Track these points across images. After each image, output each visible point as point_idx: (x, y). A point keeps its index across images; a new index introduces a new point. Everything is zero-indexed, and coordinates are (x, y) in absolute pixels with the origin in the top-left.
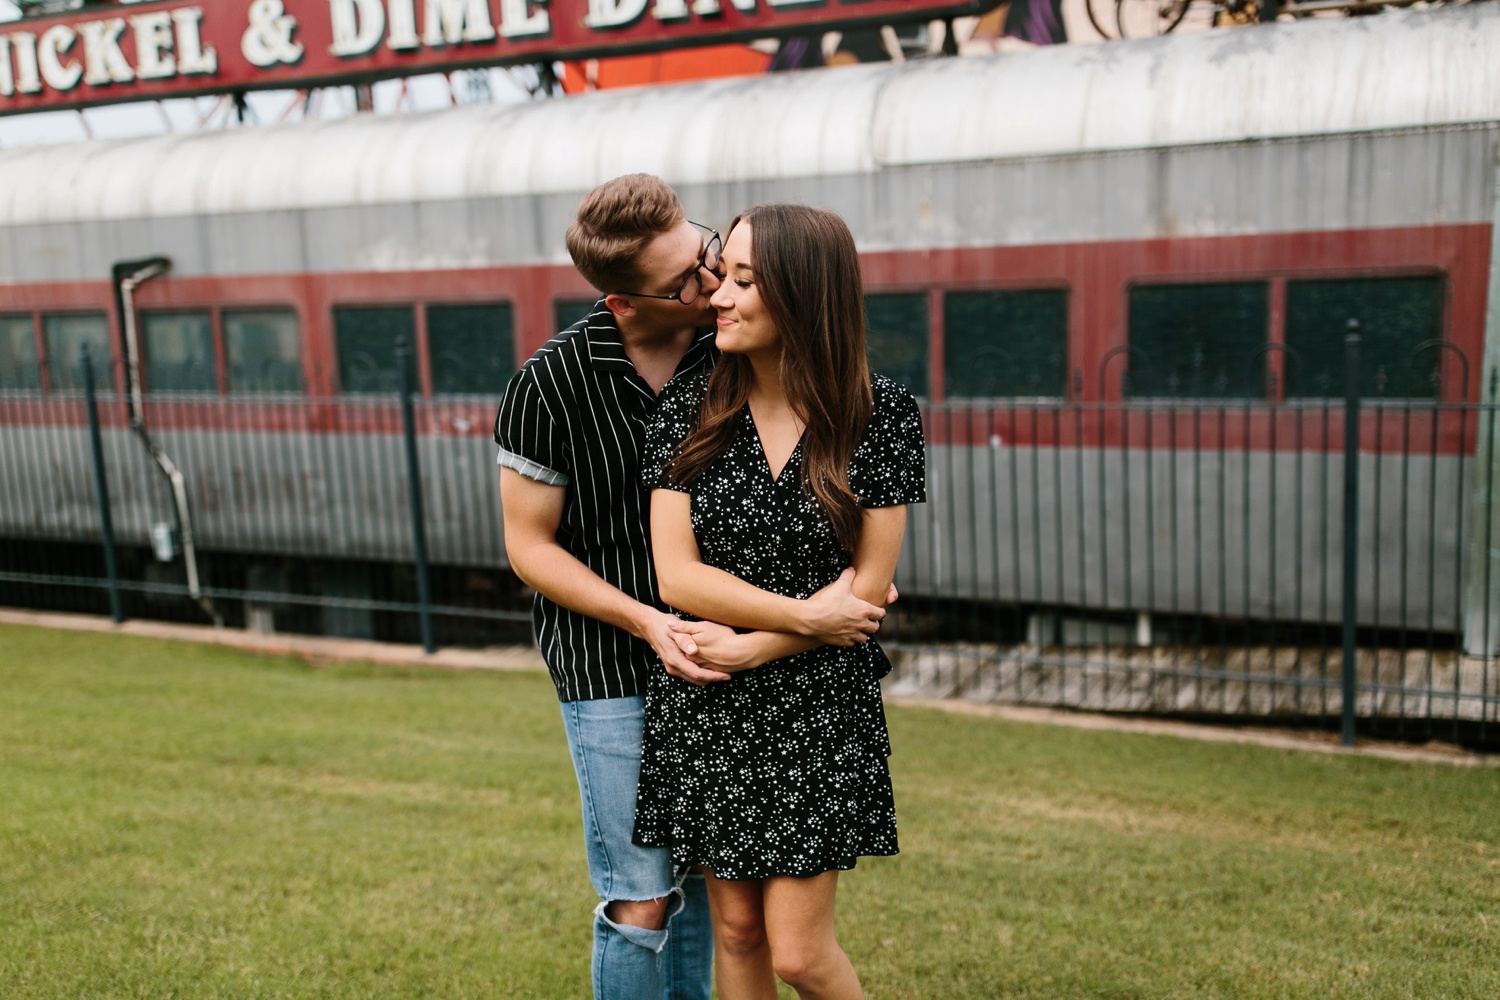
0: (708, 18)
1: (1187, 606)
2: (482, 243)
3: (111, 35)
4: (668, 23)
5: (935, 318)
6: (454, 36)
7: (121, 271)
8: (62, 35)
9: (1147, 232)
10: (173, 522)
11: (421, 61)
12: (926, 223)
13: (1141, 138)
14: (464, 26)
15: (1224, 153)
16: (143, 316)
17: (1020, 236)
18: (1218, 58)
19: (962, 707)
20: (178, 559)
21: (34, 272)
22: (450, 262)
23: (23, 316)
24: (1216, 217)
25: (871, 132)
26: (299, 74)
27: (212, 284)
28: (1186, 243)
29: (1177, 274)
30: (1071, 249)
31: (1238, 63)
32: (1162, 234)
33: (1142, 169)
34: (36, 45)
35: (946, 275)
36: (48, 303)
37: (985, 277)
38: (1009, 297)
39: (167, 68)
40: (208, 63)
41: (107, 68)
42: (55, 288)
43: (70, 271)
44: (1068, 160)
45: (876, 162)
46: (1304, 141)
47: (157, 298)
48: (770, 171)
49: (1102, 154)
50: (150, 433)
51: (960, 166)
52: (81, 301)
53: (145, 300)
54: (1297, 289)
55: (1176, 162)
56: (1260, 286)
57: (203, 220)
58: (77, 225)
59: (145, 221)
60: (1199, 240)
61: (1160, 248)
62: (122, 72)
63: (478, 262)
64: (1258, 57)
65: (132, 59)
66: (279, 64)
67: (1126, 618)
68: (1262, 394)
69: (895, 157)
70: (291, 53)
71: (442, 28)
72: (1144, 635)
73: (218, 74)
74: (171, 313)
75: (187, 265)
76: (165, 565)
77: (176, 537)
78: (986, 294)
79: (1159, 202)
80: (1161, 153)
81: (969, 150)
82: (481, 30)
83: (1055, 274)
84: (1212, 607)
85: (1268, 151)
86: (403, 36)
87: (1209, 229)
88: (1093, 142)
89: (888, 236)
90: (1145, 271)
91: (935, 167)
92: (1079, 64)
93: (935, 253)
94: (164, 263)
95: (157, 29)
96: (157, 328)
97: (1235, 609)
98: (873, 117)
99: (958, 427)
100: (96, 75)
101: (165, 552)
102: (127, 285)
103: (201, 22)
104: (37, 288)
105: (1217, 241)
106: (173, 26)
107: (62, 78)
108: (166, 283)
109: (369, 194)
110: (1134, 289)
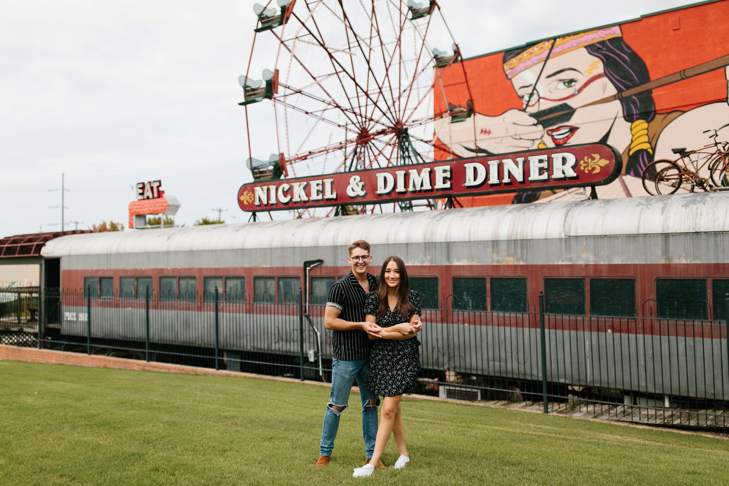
0: (506, 184)
1: (684, 394)
2: (429, 258)
3: (302, 186)
4: (493, 185)
5: (587, 288)
6: (418, 188)
7: (307, 264)
8: (286, 186)
9: (663, 262)
10: (316, 350)
11: (407, 196)
12: (584, 256)
13: (659, 230)
14: (422, 185)
15: (688, 236)
16: (312, 279)
17: (617, 261)
18: (686, 206)
19: (597, 420)
20: (316, 362)
21: (277, 264)
22: (417, 264)
23: (272, 278)
24: (686, 258)
25: (564, 226)
26: (364, 200)
27: (336, 269)
28: (676, 265)
29: (673, 276)
30: (636, 266)
31: (693, 207)
32: (668, 263)
33: (660, 241)
34: (277, 189)
35: (591, 273)
36: (281, 274)
37: (605, 274)
38: (613, 281)
39: (320, 197)
40: (334, 196)
41: (300, 197)
42: (283, 268)
43: (289, 264)
44: (633, 237)
45: (566, 235)
46: (716, 234)
47: (318, 273)
48: (530, 237)
49: (645, 235)
50: (311, 318)
51: (595, 237)
52: (292, 273)
53: (313, 274)
54: (716, 282)
55: (671, 239)
56: (703, 281)
57: (335, 248)
58: (293, 248)
59: (316, 248)
60: (680, 264)
61: (667, 267)
62: (305, 198)
63: (427, 264)
64: (700, 205)
65: (308, 194)
66: (358, 196)
67: (660, 398)
68: (706, 318)
69: (573, 234)
70: (362, 193)
71: (414, 186)
72: (667, 404)
73: (336, 199)
74: (322, 278)
75: (328, 263)
76: (312, 363)
77: (316, 354)
78: (606, 280)
79: (666, 252)
80: (666, 236)
81: (598, 232)
82: (427, 186)
83: (630, 274)
84: (692, 394)
85: (704, 236)
86: (401, 188)
87: (684, 261)
88: (641, 231)
89: (570, 260)
90: (662, 275)
91: (587, 237)
92: (637, 206)
93: (587, 266)
94: (321, 261)
95: (318, 185)
96: (315, 283)
97: (701, 395)
98: (565, 221)
99: (594, 325)
100: (296, 199)
101: (312, 359)
102: (308, 268)
103: (332, 183)
104: (277, 268)
105: (687, 265)
106: (323, 184)
107: (284, 200)
108: (321, 267)
109: (391, 241)
110: (658, 280)
